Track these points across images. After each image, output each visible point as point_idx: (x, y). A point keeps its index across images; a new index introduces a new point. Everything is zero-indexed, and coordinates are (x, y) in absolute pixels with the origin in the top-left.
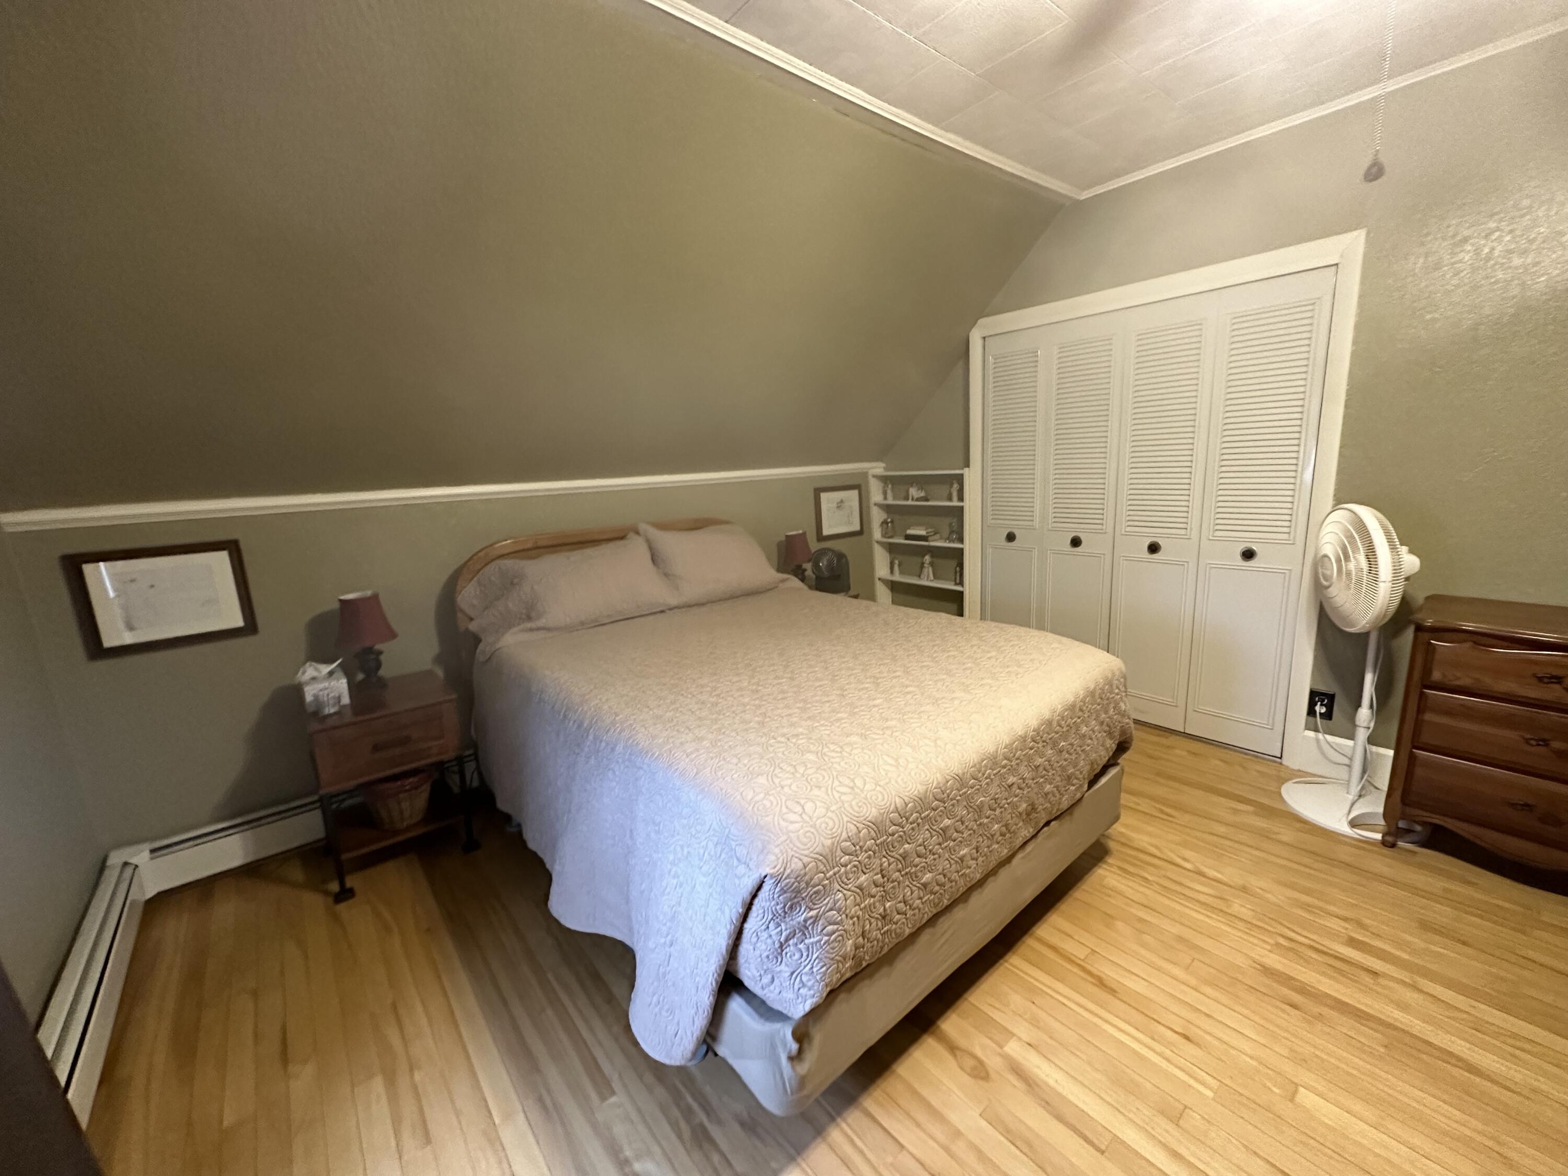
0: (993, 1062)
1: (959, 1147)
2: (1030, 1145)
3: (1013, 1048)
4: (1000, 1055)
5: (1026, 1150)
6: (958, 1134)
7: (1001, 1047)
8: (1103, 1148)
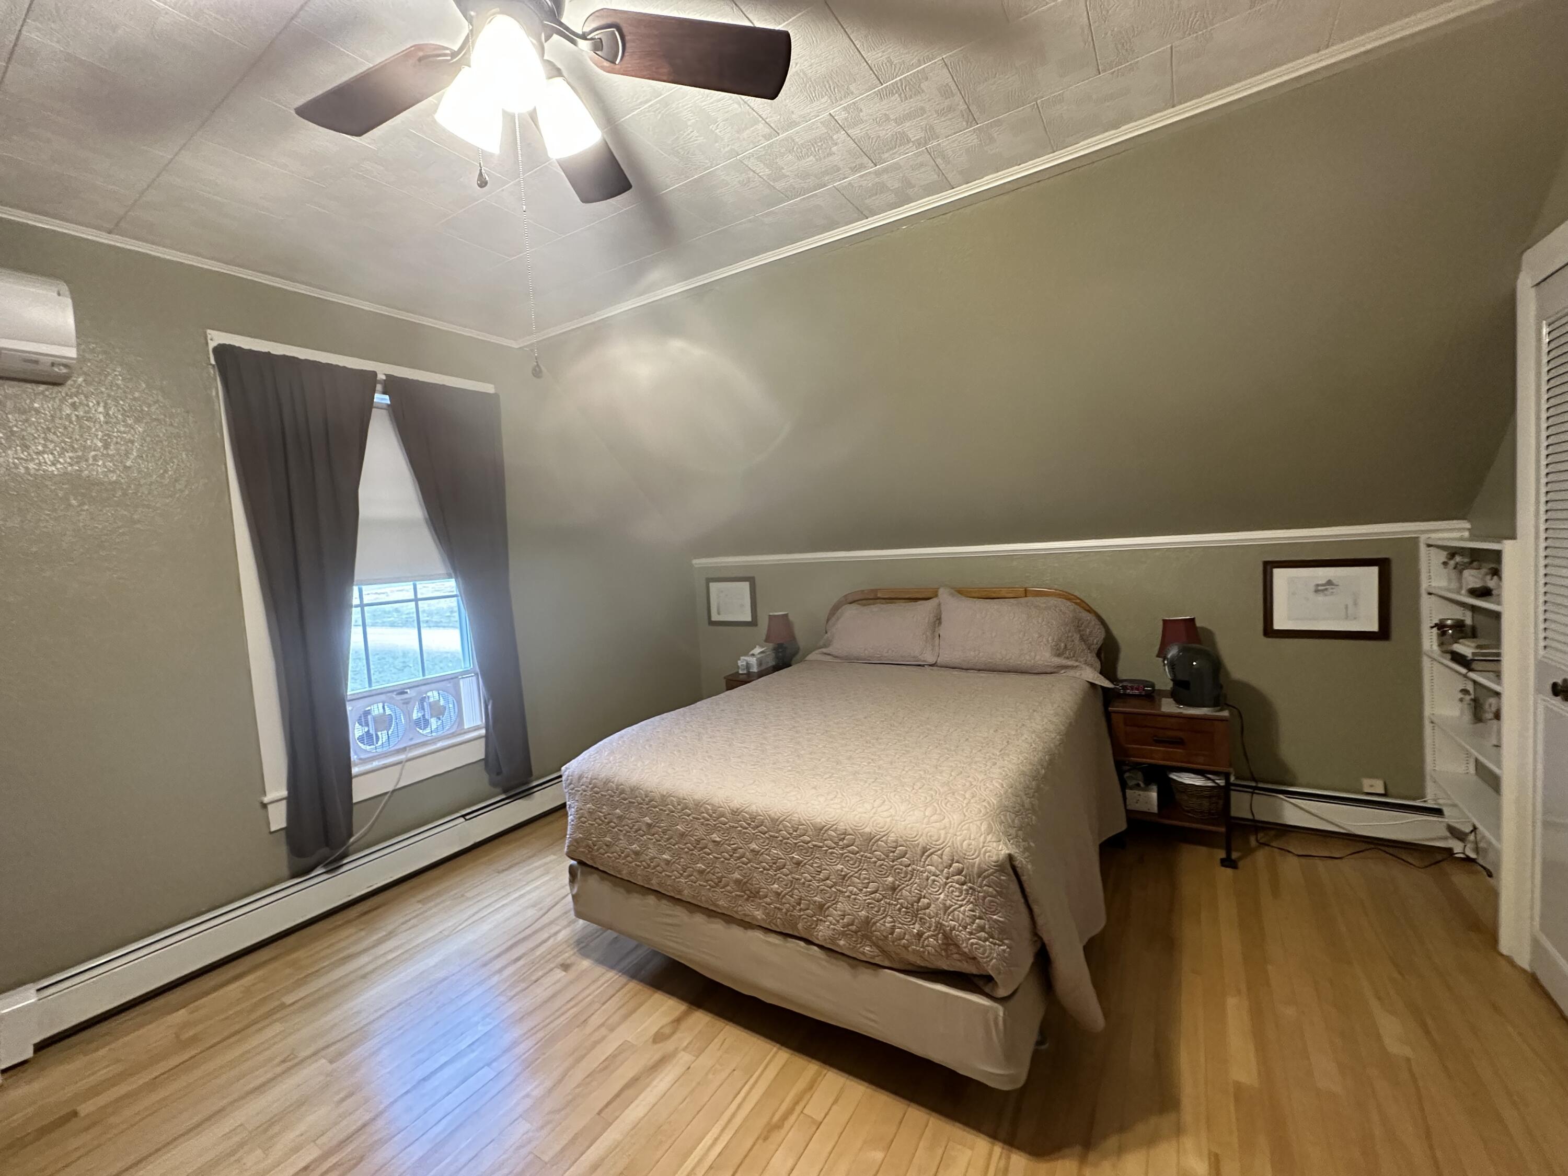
0: (669, 1046)
1: (603, 1031)
2: (606, 1068)
3: (684, 1058)
4: (677, 1049)
5: (601, 1066)
6: (612, 1030)
7: (684, 1050)
8: (602, 1115)
